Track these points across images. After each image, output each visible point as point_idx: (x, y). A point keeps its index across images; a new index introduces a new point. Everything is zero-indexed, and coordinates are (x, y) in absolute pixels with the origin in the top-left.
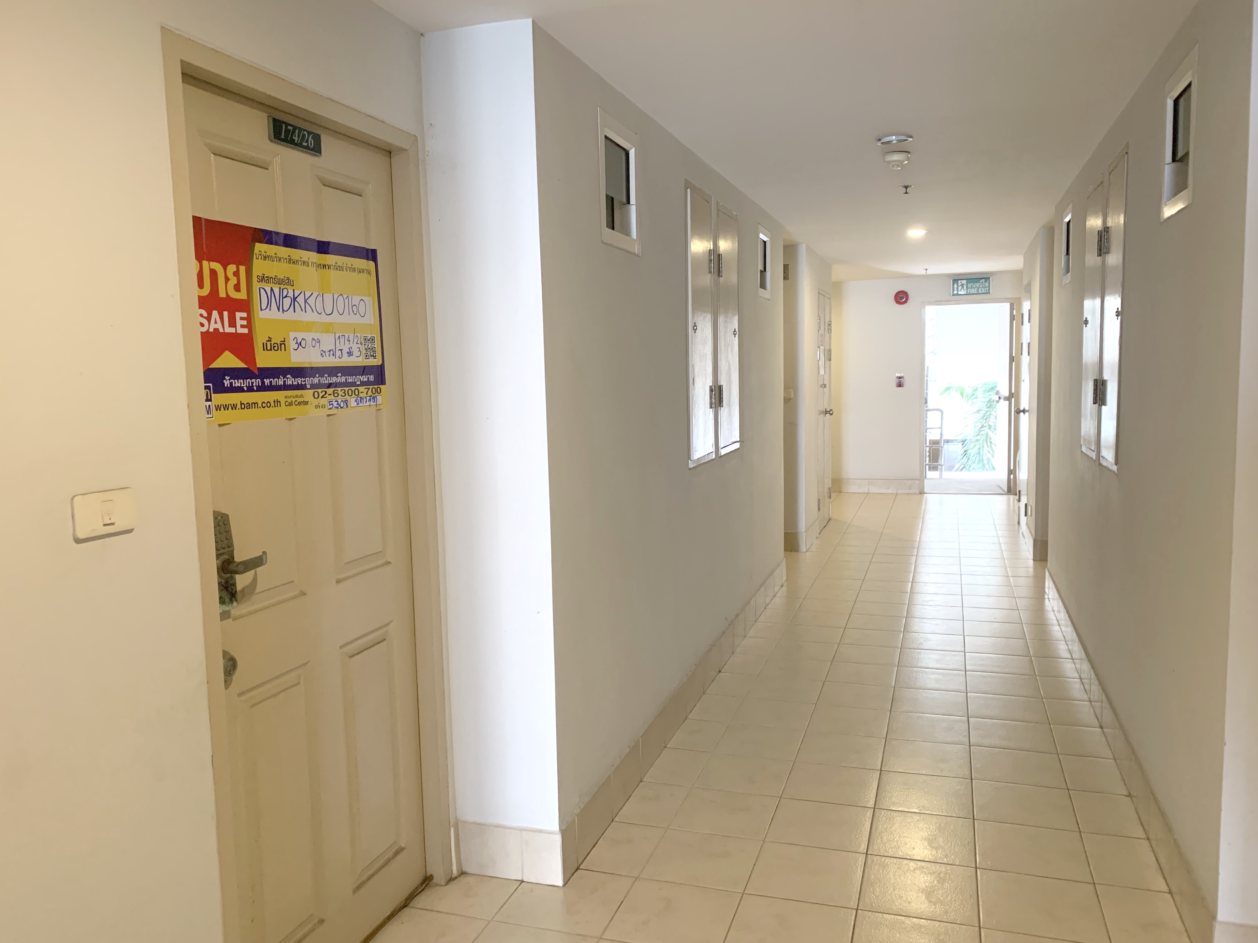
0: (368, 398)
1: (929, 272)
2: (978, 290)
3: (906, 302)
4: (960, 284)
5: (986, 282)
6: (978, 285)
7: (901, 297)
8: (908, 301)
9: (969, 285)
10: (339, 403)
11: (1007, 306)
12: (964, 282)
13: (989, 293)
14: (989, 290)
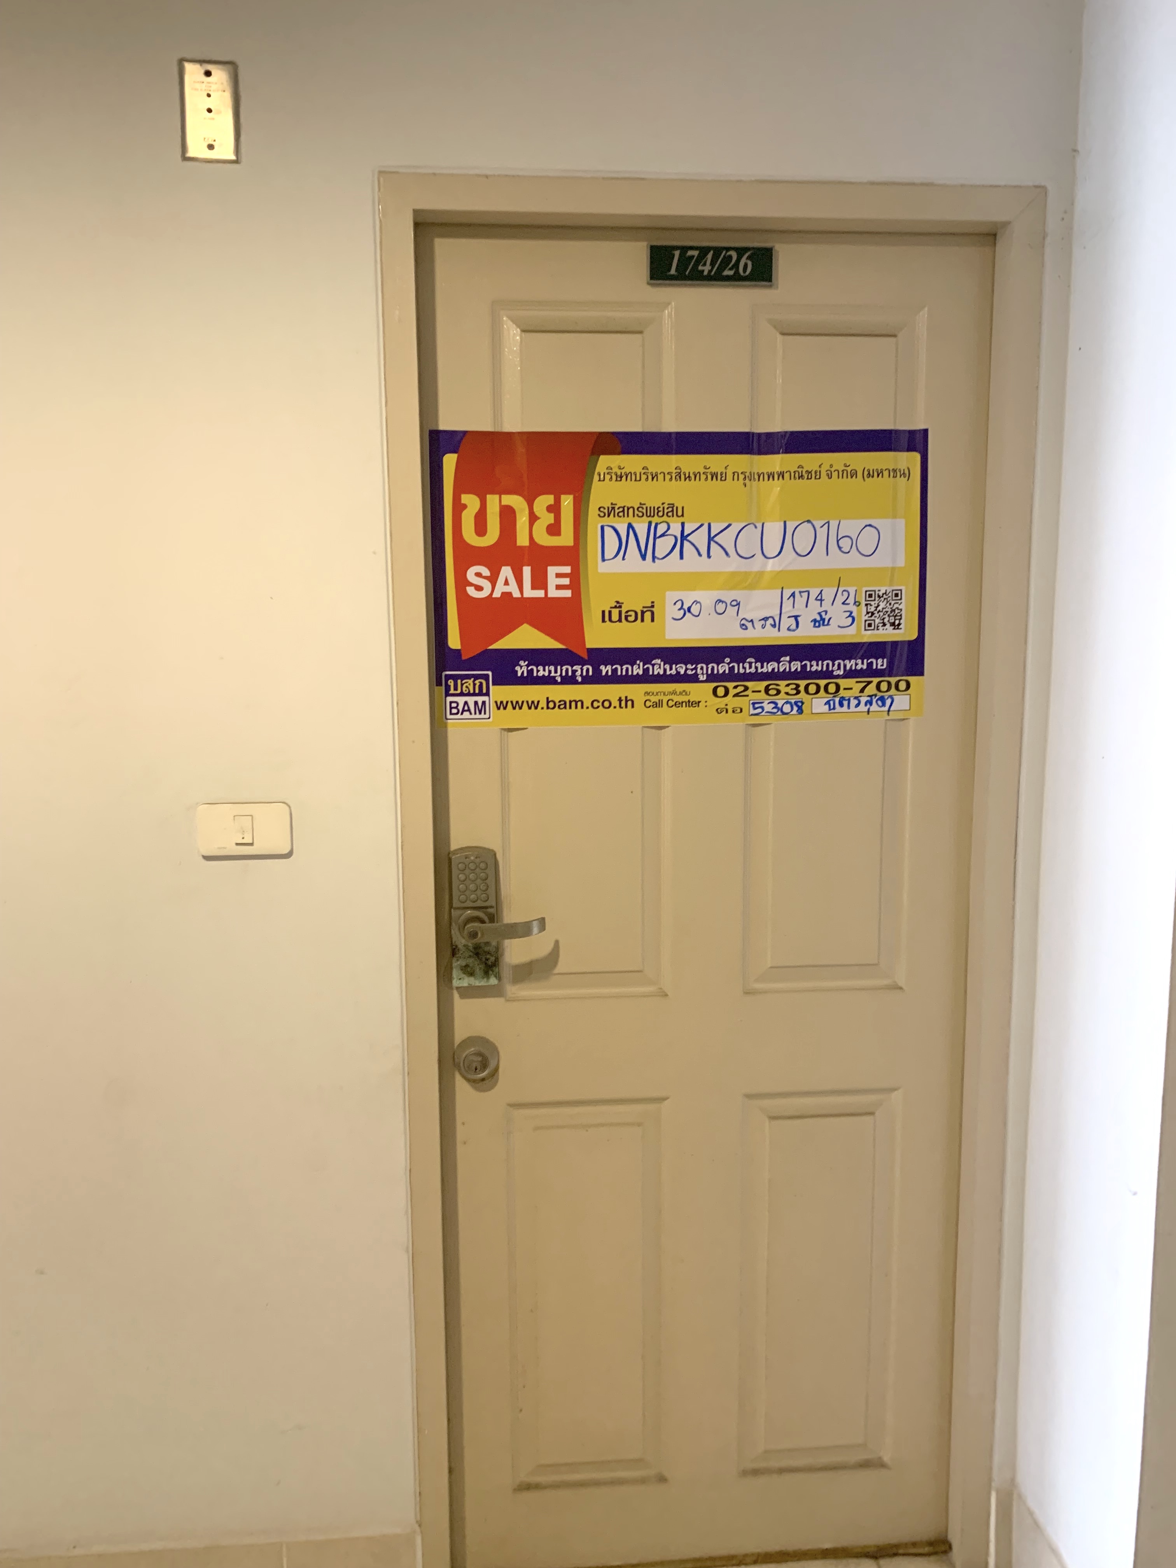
0: (864, 700)
10: (780, 706)
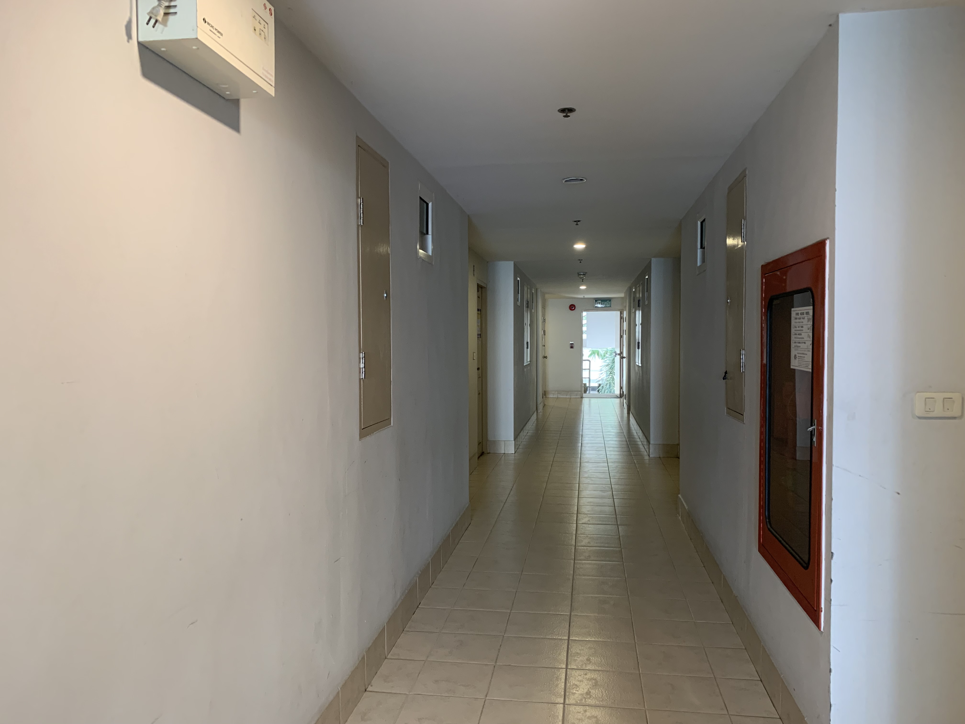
1: (585, 297)
2: (606, 305)
3: (574, 309)
4: (598, 302)
5: (609, 302)
6: (606, 303)
7: (572, 307)
8: (575, 309)
9: (602, 303)
11: (619, 312)
12: (600, 301)
13: (611, 307)
14: (611, 305)
